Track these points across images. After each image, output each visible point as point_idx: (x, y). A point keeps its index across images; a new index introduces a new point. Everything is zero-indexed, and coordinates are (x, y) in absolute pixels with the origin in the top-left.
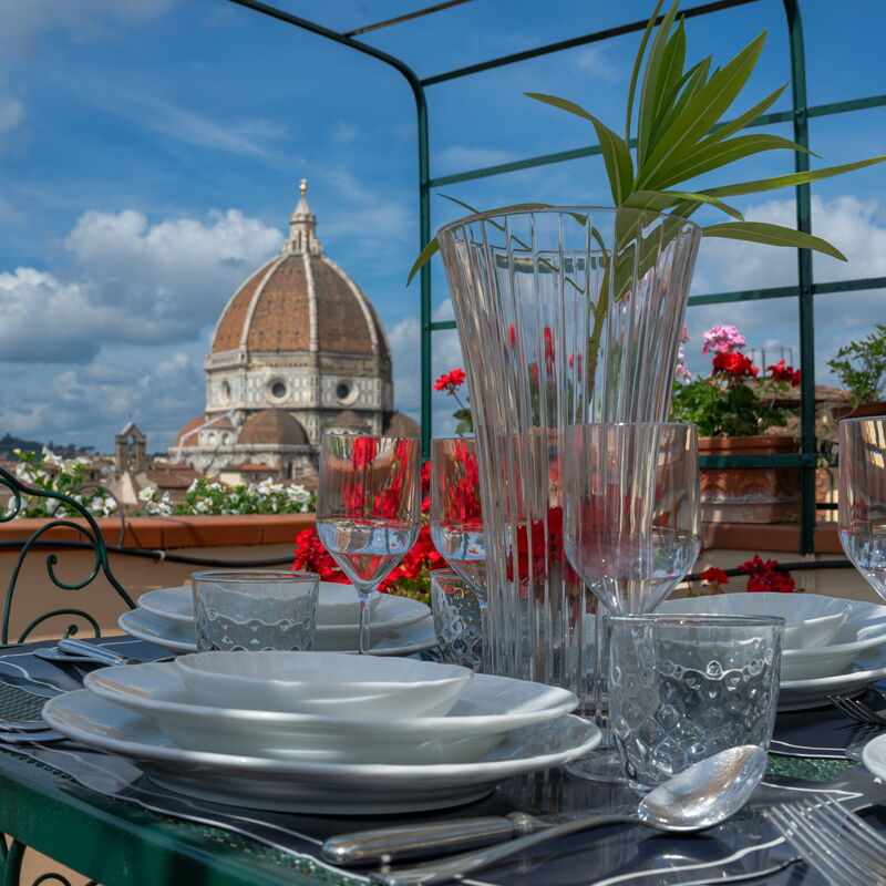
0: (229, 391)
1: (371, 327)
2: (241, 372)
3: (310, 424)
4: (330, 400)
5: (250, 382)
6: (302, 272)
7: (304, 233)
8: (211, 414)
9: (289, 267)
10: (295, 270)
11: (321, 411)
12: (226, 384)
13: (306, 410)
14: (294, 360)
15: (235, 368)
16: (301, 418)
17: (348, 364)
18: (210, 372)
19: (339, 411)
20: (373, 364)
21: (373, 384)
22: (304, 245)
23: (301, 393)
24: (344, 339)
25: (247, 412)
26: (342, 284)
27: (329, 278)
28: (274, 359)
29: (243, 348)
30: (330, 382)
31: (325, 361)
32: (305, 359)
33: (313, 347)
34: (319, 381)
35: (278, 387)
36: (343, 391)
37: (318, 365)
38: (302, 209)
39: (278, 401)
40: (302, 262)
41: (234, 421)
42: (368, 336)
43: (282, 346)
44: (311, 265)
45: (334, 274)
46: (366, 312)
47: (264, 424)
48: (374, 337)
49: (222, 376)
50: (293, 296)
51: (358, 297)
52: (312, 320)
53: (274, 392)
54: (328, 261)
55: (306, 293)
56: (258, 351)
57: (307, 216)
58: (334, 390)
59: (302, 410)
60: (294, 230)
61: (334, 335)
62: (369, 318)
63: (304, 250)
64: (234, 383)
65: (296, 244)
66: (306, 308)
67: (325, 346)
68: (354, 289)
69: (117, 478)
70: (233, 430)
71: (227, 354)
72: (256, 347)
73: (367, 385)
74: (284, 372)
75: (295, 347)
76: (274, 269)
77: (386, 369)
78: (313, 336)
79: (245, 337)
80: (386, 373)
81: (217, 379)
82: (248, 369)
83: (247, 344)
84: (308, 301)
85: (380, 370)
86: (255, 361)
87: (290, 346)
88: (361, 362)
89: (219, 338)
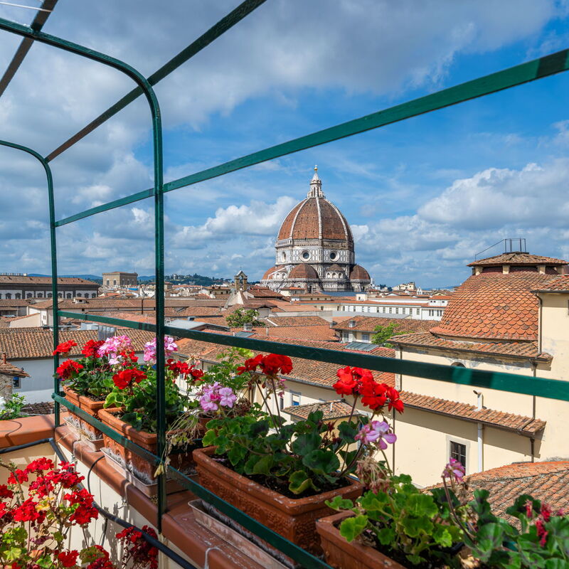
0: (285, 256)
1: (345, 228)
2: (290, 248)
3: (319, 270)
4: (327, 259)
5: (294, 252)
6: (315, 205)
7: (316, 188)
8: (278, 266)
9: (310, 204)
10: (312, 205)
11: (324, 264)
12: (284, 253)
13: (318, 264)
14: (312, 243)
15: (288, 246)
16: (315, 267)
17: (335, 244)
18: (277, 248)
19: (332, 264)
20: (346, 244)
21: (346, 253)
22: (316, 193)
23: (315, 256)
24: (333, 234)
25: (293, 265)
26: (332, 210)
27: (327, 208)
28: (303, 242)
29: (291, 238)
30: (327, 252)
31: (325, 243)
32: (317, 242)
33: (320, 237)
34: (323, 252)
35: (305, 254)
36: (333, 256)
37: (322, 245)
38: (315, 178)
39: (305, 260)
40: (316, 201)
41: (287, 269)
42: (344, 232)
43: (308, 237)
44: (319, 202)
45: (330, 206)
46: (343, 222)
47: (299, 270)
48: (346, 233)
49: (282, 249)
50: (311, 215)
51: (340, 215)
52: (320, 226)
53: (304, 256)
54: (326, 200)
55: (317, 214)
56: (297, 239)
57: (318, 181)
58: (329, 256)
59: (315, 264)
60: (312, 187)
61: (329, 232)
62: (344, 224)
63: (316, 196)
64: (288, 253)
65: (313, 193)
66: (317, 221)
67: (325, 236)
68: (338, 212)
69: (236, 294)
70: (287, 272)
71: (284, 241)
72: (296, 237)
73: (343, 253)
74: (308, 248)
75: (313, 237)
76: (303, 204)
77: (351, 246)
78: (320, 232)
79: (291, 233)
80: (351, 249)
81: (280, 251)
82: (293, 247)
83: (292, 236)
84: (318, 218)
85: (349, 246)
86: (296, 243)
87: (310, 237)
88: (340, 243)
89: (281, 234)
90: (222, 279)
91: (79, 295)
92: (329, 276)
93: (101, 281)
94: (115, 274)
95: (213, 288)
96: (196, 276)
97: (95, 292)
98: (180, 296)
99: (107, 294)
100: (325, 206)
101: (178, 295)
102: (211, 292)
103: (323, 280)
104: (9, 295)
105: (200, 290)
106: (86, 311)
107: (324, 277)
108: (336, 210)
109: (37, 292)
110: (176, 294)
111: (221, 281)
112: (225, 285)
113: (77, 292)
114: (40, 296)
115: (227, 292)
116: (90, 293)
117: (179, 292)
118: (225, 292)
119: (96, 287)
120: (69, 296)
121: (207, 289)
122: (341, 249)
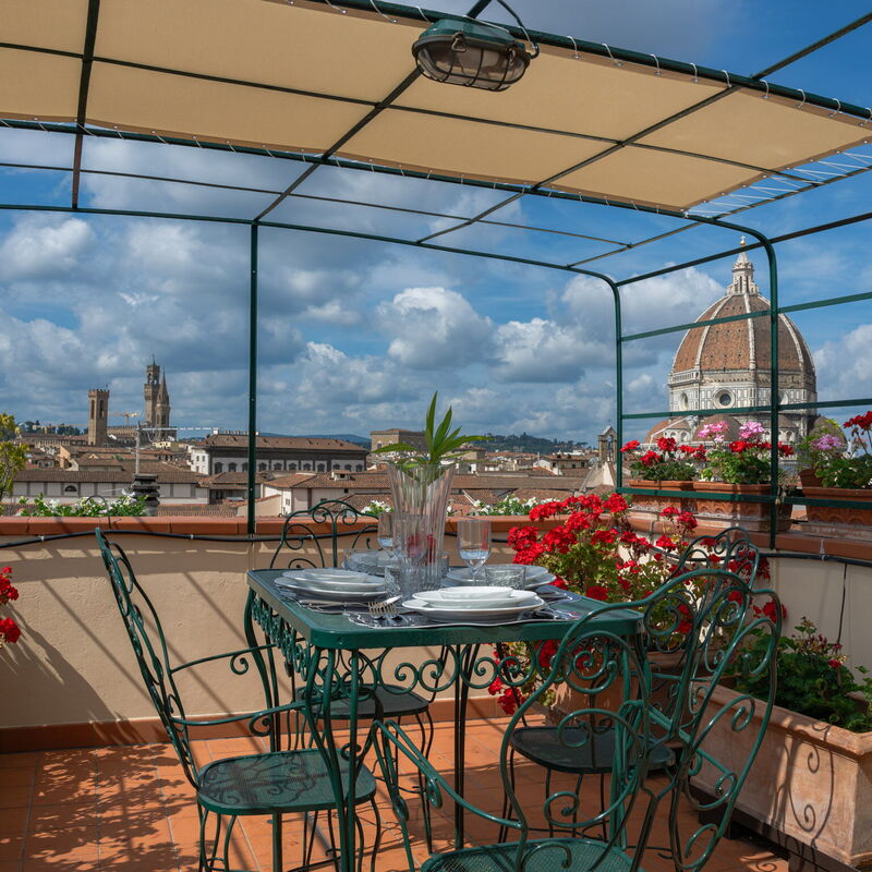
0: (686, 401)
1: (799, 349)
2: (696, 386)
5: (703, 394)
6: (742, 308)
7: (744, 278)
9: (732, 305)
10: (738, 306)
12: (684, 395)
14: (737, 376)
15: (691, 383)
16: (743, 421)
17: (780, 379)
18: (672, 386)
20: (800, 378)
21: (800, 394)
22: (744, 287)
23: (743, 397)
28: (721, 376)
29: (697, 368)
30: (765, 393)
31: (761, 377)
32: (746, 376)
33: (752, 366)
34: (756, 392)
35: (724, 397)
37: (756, 380)
38: (742, 260)
39: (724, 408)
40: (743, 300)
42: (796, 355)
43: (728, 366)
44: (750, 303)
48: (801, 357)
49: (681, 389)
50: (736, 327)
51: (788, 326)
52: (751, 346)
53: (721, 401)
54: (763, 299)
56: (709, 370)
57: (746, 265)
58: (769, 400)
60: (737, 276)
61: (768, 356)
62: (796, 342)
63: (744, 291)
64: (691, 395)
65: (738, 287)
66: (747, 336)
67: (761, 365)
68: (784, 320)
69: (600, 467)
70: (689, 430)
71: (684, 373)
72: (707, 367)
73: (795, 395)
74: (729, 386)
75: (738, 366)
76: (720, 307)
77: (811, 381)
78: (752, 357)
79: (698, 360)
80: (811, 387)
81: (678, 391)
82: (701, 384)
83: (700, 365)
84: (747, 331)
85: (806, 383)
86: (706, 378)
87: (734, 366)
88: (790, 377)
89: (679, 360)
90: (570, 442)
91: (337, 467)
93: (369, 445)
94: (390, 432)
95: (559, 457)
96: (525, 437)
97: (362, 462)
98: (502, 471)
99: (379, 467)
101: (497, 469)
102: (554, 465)
104: (232, 466)
105: (536, 460)
106: (351, 493)
108: (782, 316)
109: (274, 462)
110: (495, 466)
111: (570, 446)
112: (576, 453)
113: (334, 462)
114: (278, 467)
115: (583, 464)
116: (354, 463)
117: (499, 462)
118: (578, 465)
119: (362, 455)
120: (321, 468)
121: (548, 460)
122: (792, 388)
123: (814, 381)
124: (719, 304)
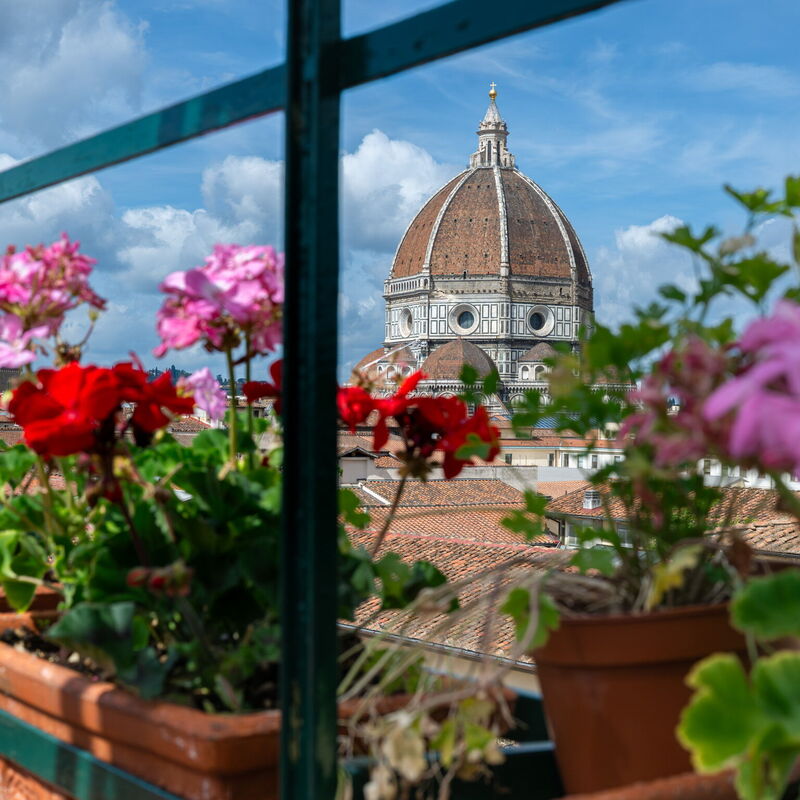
0: (410, 320)
1: (569, 248)
2: (424, 299)
3: (501, 358)
4: (523, 330)
5: (434, 309)
6: (491, 187)
7: (494, 144)
8: (389, 346)
9: (477, 183)
10: (484, 186)
11: (513, 343)
12: (407, 312)
13: (496, 342)
14: (483, 286)
15: (417, 294)
16: (491, 351)
17: (543, 291)
18: (389, 299)
19: (534, 343)
20: (571, 290)
21: (571, 313)
22: (494, 157)
23: (490, 321)
24: (538, 262)
25: (431, 343)
26: (537, 201)
27: (522, 195)
28: (460, 285)
29: (426, 273)
30: (523, 311)
31: (517, 287)
32: (495, 285)
33: (504, 272)
34: (510, 310)
35: (464, 316)
36: (537, 321)
37: (510, 291)
38: (491, 117)
39: (464, 332)
40: (492, 176)
41: (416, 353)
42: (566, 258)
43: (470, 271)
44: (502, 181)
45: (528, 189)
46: (564, 233)
47: (448, 357)
48: (572, 260)
49: (403, 303)
50: (481, 214)
51: (555, 214)
52: (503, 242)
53: (460, 322)
54: (520, 175)
55: (496, 211)
56: (442, 276)
57: (497, 125)
58: (527, 320)
59: (491, 342)
60: (483, 140)
61: (527, 258)
62: (566, 239)
63: (493, 163)
64: (417, 310)
65: (485, 156)
66: (496, 227)
67: (517, 270)
68: (550, 206)
71: (405, 280)
72: (440, 271)
73: (564, 314)
74: (471, 299)
75: (483, 271)
76: (460, 184)
77: (586, 296)
78: (504, 259)
79: (427, 261)
80: (586, 301)
81: (397, 307)
82: (431, 297)
83: (430, 268)
84: (498, 220)
85: (579, 297)
86: (439, 287)
87: (478, 271)
88: (557, 288)
89: (400, 261)
92: (526, 375)
100: (516, 190)
103: (511, 385)
107: (513, 375)
108: (547, 201)
122: (559, 304)
123: (591, 295)
124: (457, 180)
